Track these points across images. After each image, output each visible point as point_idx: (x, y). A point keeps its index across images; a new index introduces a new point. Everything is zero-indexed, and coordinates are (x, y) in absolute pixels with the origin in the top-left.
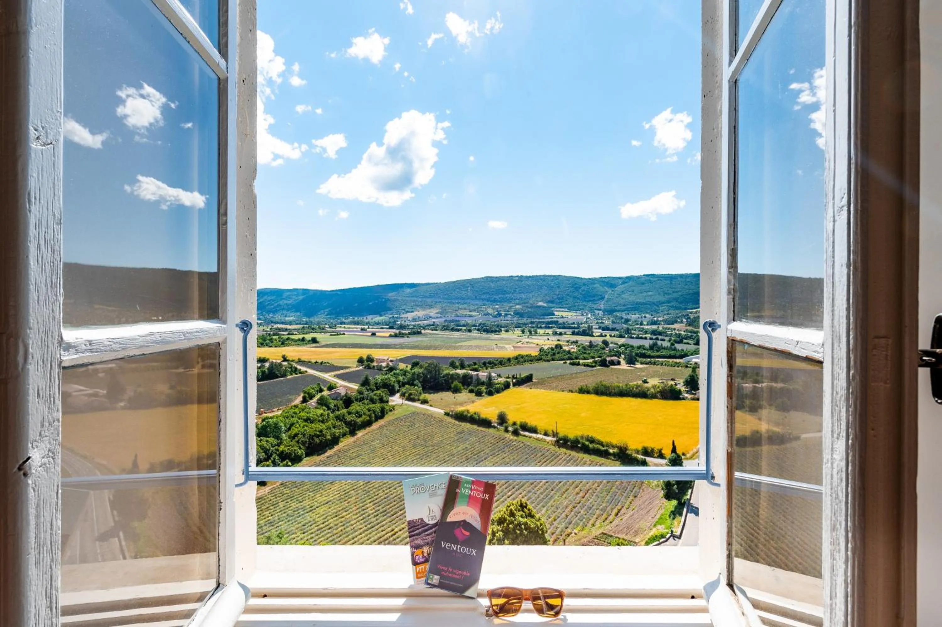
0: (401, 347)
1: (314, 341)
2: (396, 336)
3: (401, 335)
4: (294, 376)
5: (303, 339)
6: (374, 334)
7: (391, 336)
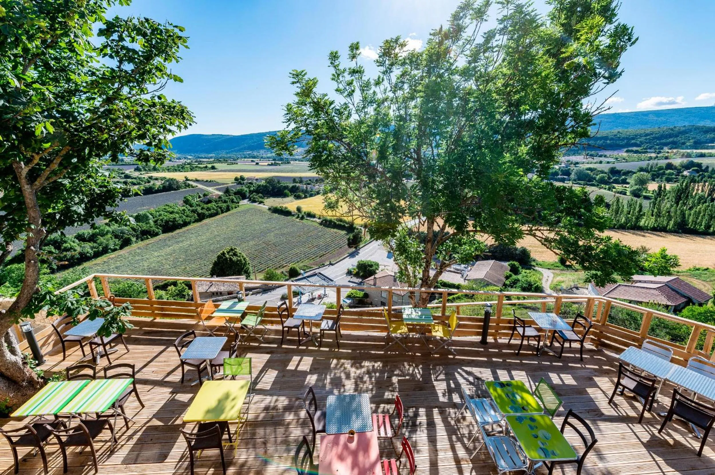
0: (271, 171)
1: (213, 168)
2: (272, 165)
3: (276, 164)
4: (188, 189)
5: (206, 167)
6: (257, 164)
7: (269, 165)
